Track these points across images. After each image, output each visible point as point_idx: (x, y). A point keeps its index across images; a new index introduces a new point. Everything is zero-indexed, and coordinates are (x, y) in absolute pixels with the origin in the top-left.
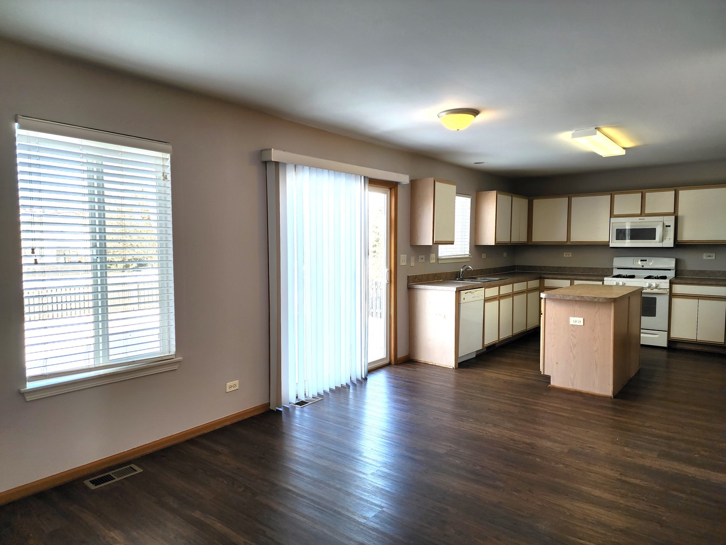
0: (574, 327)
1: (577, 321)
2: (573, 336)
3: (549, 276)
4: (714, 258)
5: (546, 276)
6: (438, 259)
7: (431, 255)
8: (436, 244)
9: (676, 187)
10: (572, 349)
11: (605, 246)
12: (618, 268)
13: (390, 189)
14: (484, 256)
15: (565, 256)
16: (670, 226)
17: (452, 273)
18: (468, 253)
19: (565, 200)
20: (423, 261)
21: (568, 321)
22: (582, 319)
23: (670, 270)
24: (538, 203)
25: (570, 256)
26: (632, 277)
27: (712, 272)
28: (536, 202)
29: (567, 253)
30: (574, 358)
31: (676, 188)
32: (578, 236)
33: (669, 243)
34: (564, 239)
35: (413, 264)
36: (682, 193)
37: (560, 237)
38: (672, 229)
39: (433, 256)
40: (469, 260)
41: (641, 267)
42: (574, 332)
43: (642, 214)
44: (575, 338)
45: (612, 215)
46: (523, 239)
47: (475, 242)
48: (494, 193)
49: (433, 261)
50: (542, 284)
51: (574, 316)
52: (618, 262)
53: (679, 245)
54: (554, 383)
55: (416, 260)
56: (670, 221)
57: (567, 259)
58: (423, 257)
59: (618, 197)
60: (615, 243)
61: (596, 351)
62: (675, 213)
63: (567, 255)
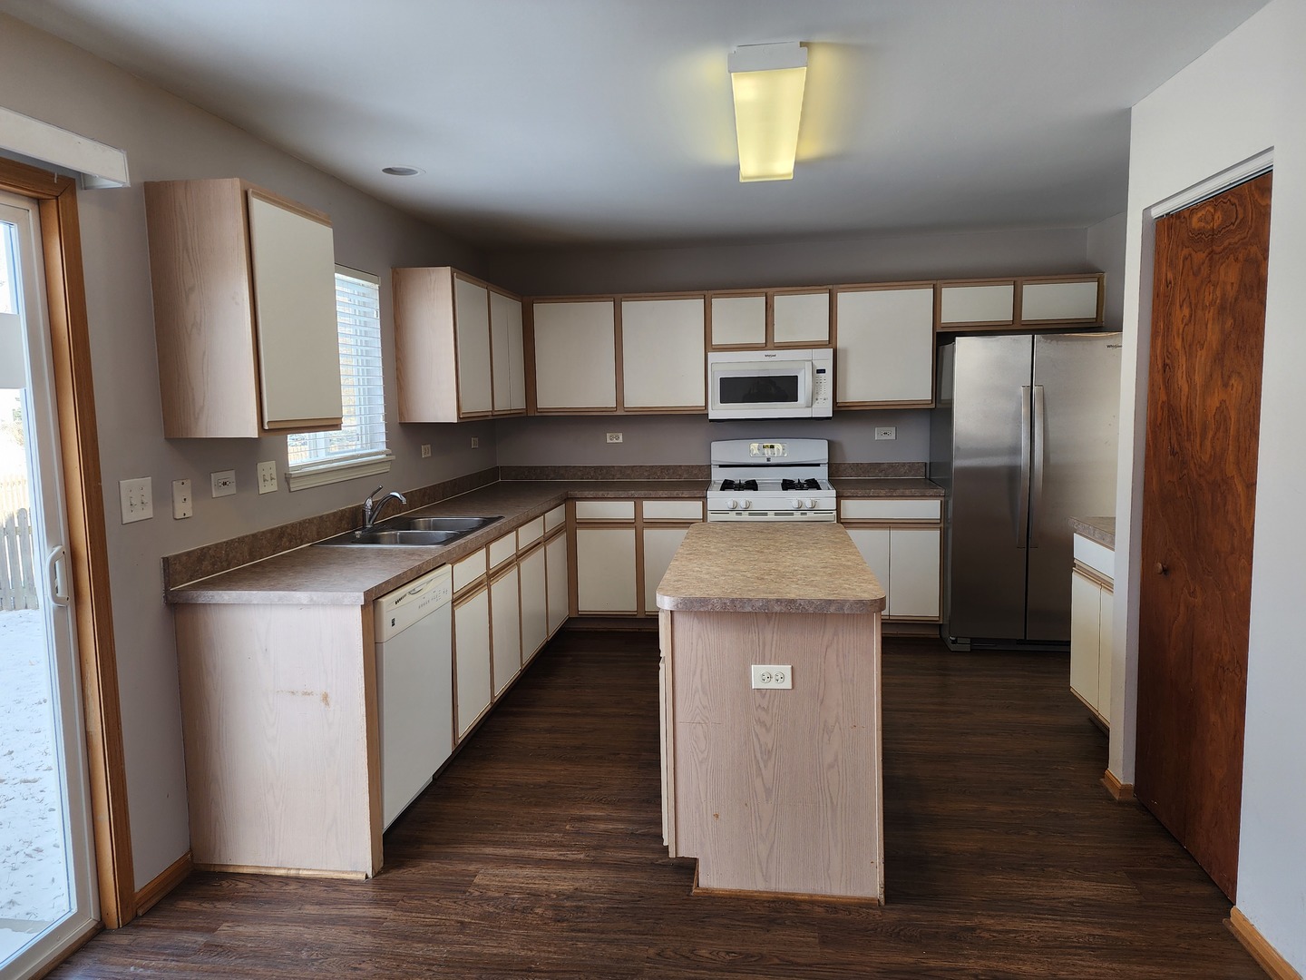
0: (763, 696)
1: (771, 675)
2: (763, 724)
3: (586, 494)
4: (893, 437)
5: (578, 494)
6: (286, 478)
7: (261, 466)
8: (275, 432)
9: (831, 284)
10: (762, 765)
11: (696, 418)
12: (721, 466)
13: (39, 202)
14: (426, 451)
15: (609, 441)
16: (823, 371)
17: (340, 516)
18: (383, 448)
19: (607, 308)
20: (232, 490)
21: (746, 676)
22: (787, 669)
23: (818, 465)
24: (545, 313)
25: (621, 440)
26: (752, 485)
27: (891, 465)
28: (542, 311)
29: (614, 435)
30: (768, 792)
31: (830, 287)
32: (640, 396)
33: (824, 409)
34: (609, 401)
35: (183, 508)
36: (844, 299)
37: (599, 396)
38: (827, 378)
39: (267, 469)
40: (387, 468)
41: (765, 461)
42: (766, 710)
43: (769, 344)
44: (768, 730)
45: (709, 346)
46: (518, 403)
47: (401, 414)
48: (444, 273)
49: (269, 486)
50: (571, 513)
51: (763, 663)
52: (722, 451)
53: (844, 413)
54: (711, 879)
55: (200, 492)
56: (824, 358)
57: (615, 447)
58: (230, 476)
59: (718, 304)
60: (719, 411)
61: (831, 766)
62: (831, 342)
63: (615, 438)
